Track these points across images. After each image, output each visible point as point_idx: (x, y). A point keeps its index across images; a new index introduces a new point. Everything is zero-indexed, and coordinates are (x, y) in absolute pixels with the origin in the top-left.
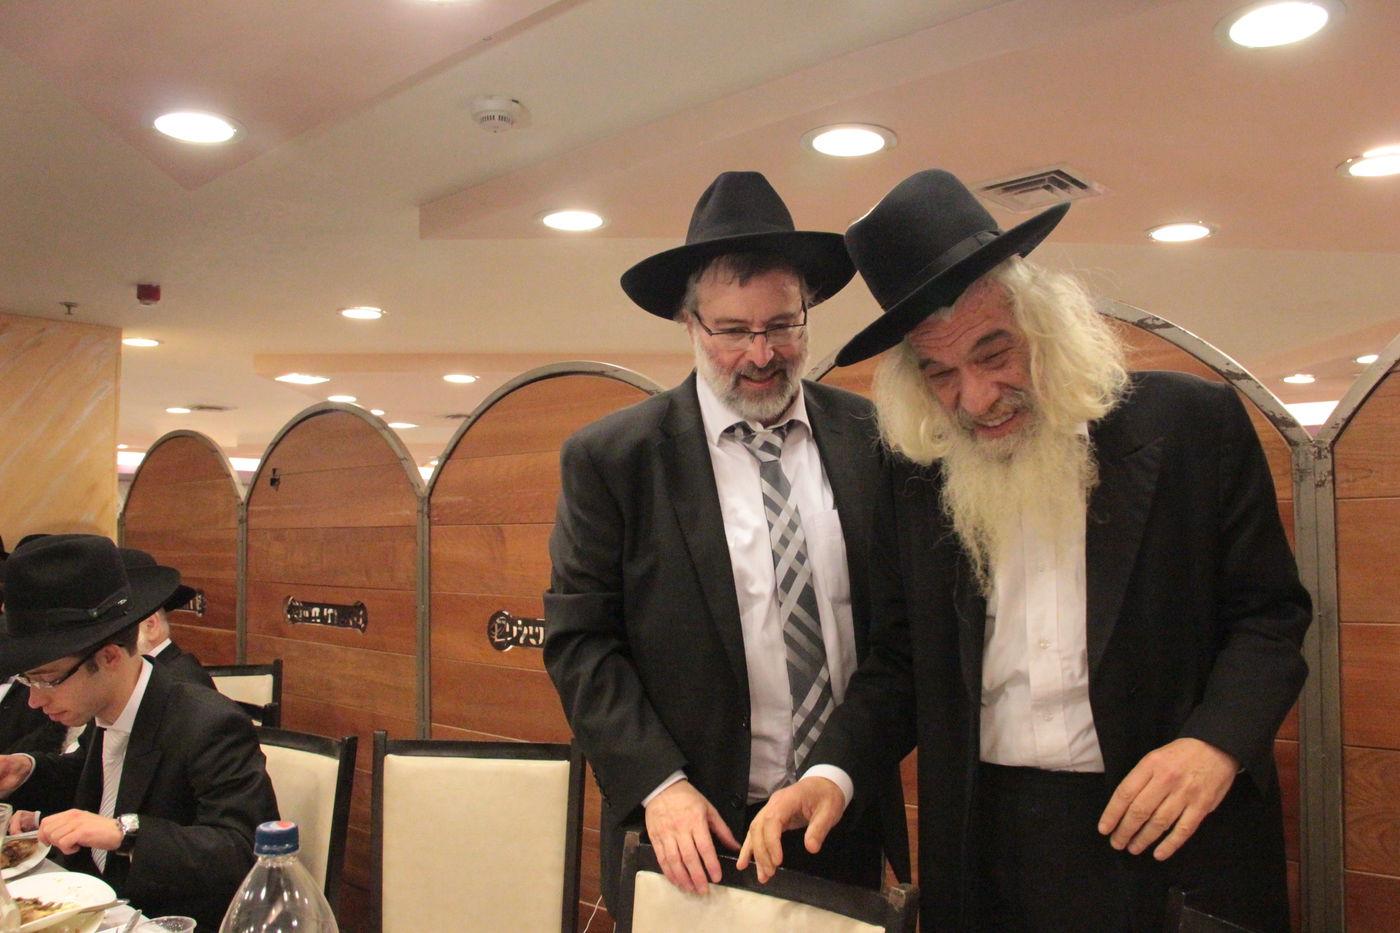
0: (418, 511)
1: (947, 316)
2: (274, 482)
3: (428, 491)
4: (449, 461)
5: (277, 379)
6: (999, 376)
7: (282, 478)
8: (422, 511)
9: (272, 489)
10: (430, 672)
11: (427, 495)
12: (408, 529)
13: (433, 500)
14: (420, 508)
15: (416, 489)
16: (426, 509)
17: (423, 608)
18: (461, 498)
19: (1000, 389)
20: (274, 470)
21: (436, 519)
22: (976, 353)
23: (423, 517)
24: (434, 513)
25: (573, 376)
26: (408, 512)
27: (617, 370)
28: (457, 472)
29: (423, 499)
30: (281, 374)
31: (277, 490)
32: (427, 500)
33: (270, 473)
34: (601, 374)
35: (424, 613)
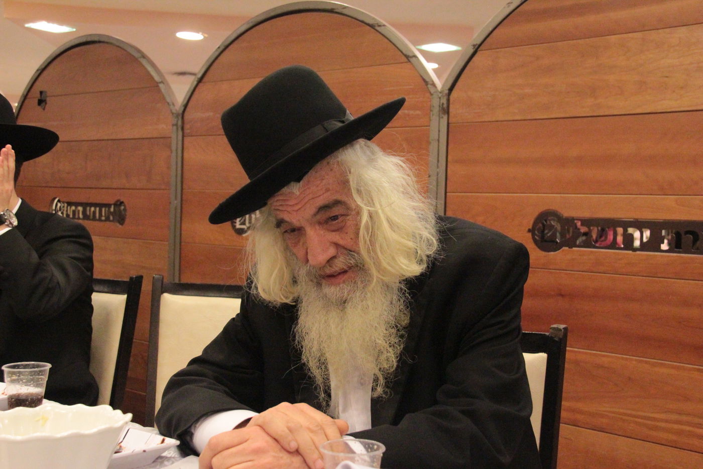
0: (173, 125)
1: (295, 189)
2: (41, 102)
3: (182, 109)
4: (201, 84)
5: (27, 25)
6: (336, 237)
7: (48, 99)
8: (176, 125)
9: (39, 109)
10: (180, 254)
11: (181, 112)
12: (164, 140)
13: (187, 116)
14: (175, 122)
15: (172, 107)
16: (180, 123)
17: (176, 203)
18: (211, 114)
19: (337, 249)
20: (41, 93)
21: (189, 131)
22: (318, 217)
23: (177, 129)
24: (187, 126)
25: (309, 14)
26: (164, 126)
27: (345, 8)
28: (207, 93)
29: (177, 115)
30: (28, 22)
31: (44, 109)
32: (181, 116)
33: (38, 95)
34: (331, 11)
35: (176, 209)
